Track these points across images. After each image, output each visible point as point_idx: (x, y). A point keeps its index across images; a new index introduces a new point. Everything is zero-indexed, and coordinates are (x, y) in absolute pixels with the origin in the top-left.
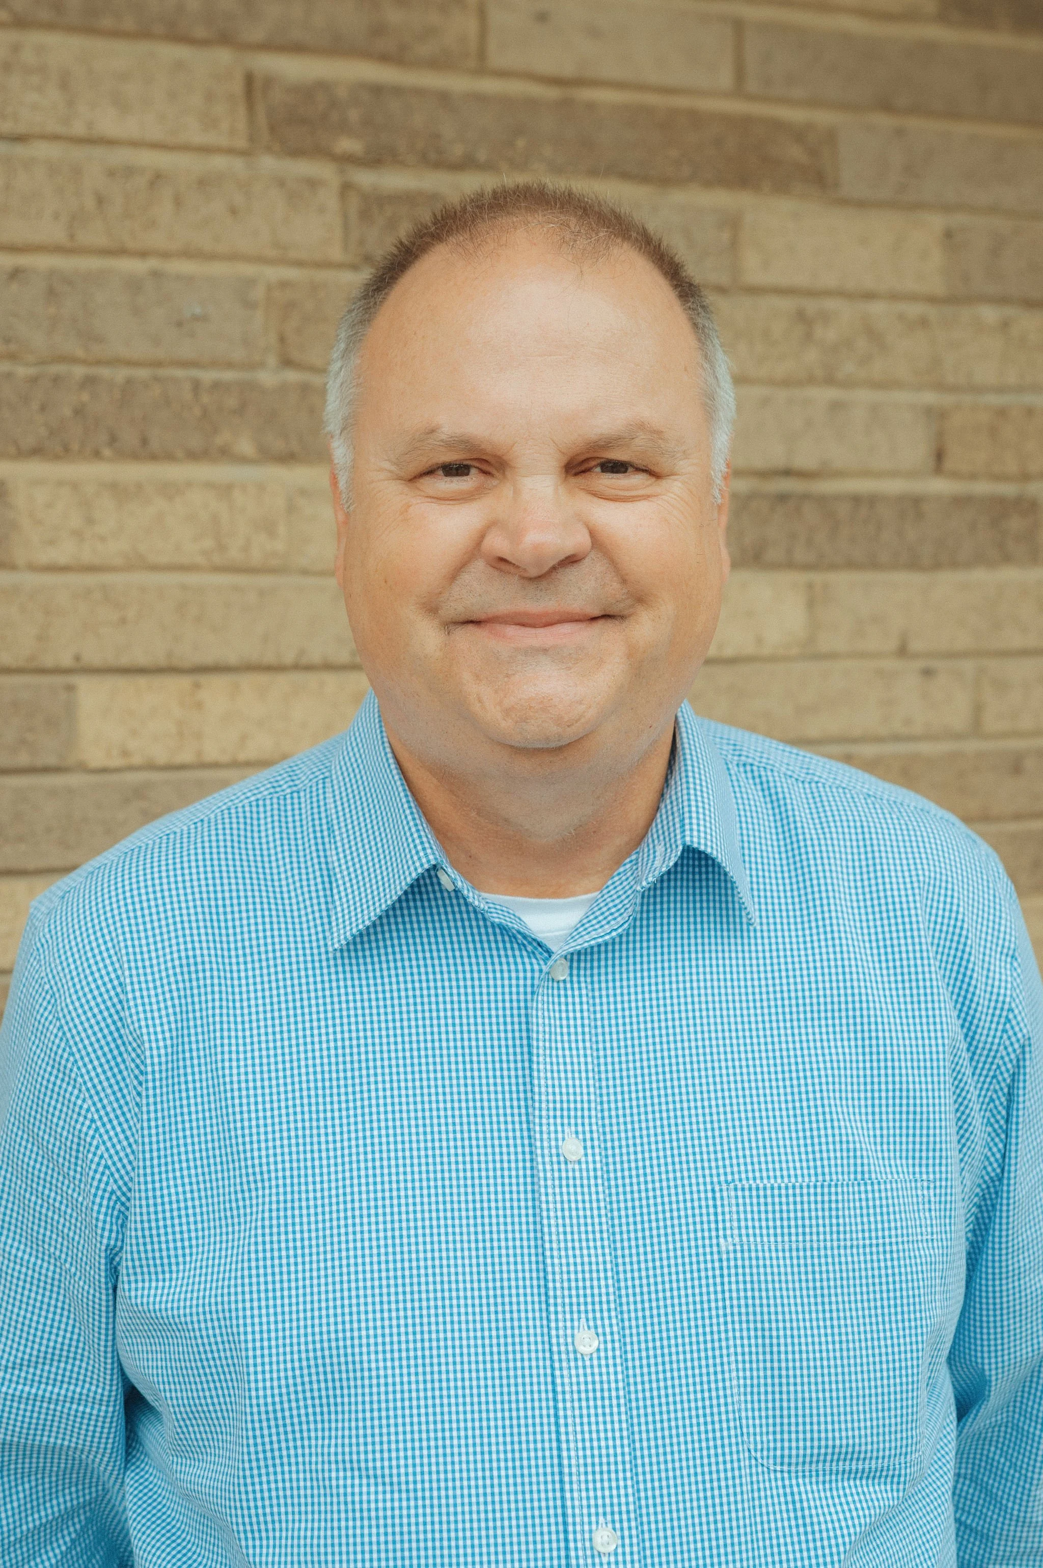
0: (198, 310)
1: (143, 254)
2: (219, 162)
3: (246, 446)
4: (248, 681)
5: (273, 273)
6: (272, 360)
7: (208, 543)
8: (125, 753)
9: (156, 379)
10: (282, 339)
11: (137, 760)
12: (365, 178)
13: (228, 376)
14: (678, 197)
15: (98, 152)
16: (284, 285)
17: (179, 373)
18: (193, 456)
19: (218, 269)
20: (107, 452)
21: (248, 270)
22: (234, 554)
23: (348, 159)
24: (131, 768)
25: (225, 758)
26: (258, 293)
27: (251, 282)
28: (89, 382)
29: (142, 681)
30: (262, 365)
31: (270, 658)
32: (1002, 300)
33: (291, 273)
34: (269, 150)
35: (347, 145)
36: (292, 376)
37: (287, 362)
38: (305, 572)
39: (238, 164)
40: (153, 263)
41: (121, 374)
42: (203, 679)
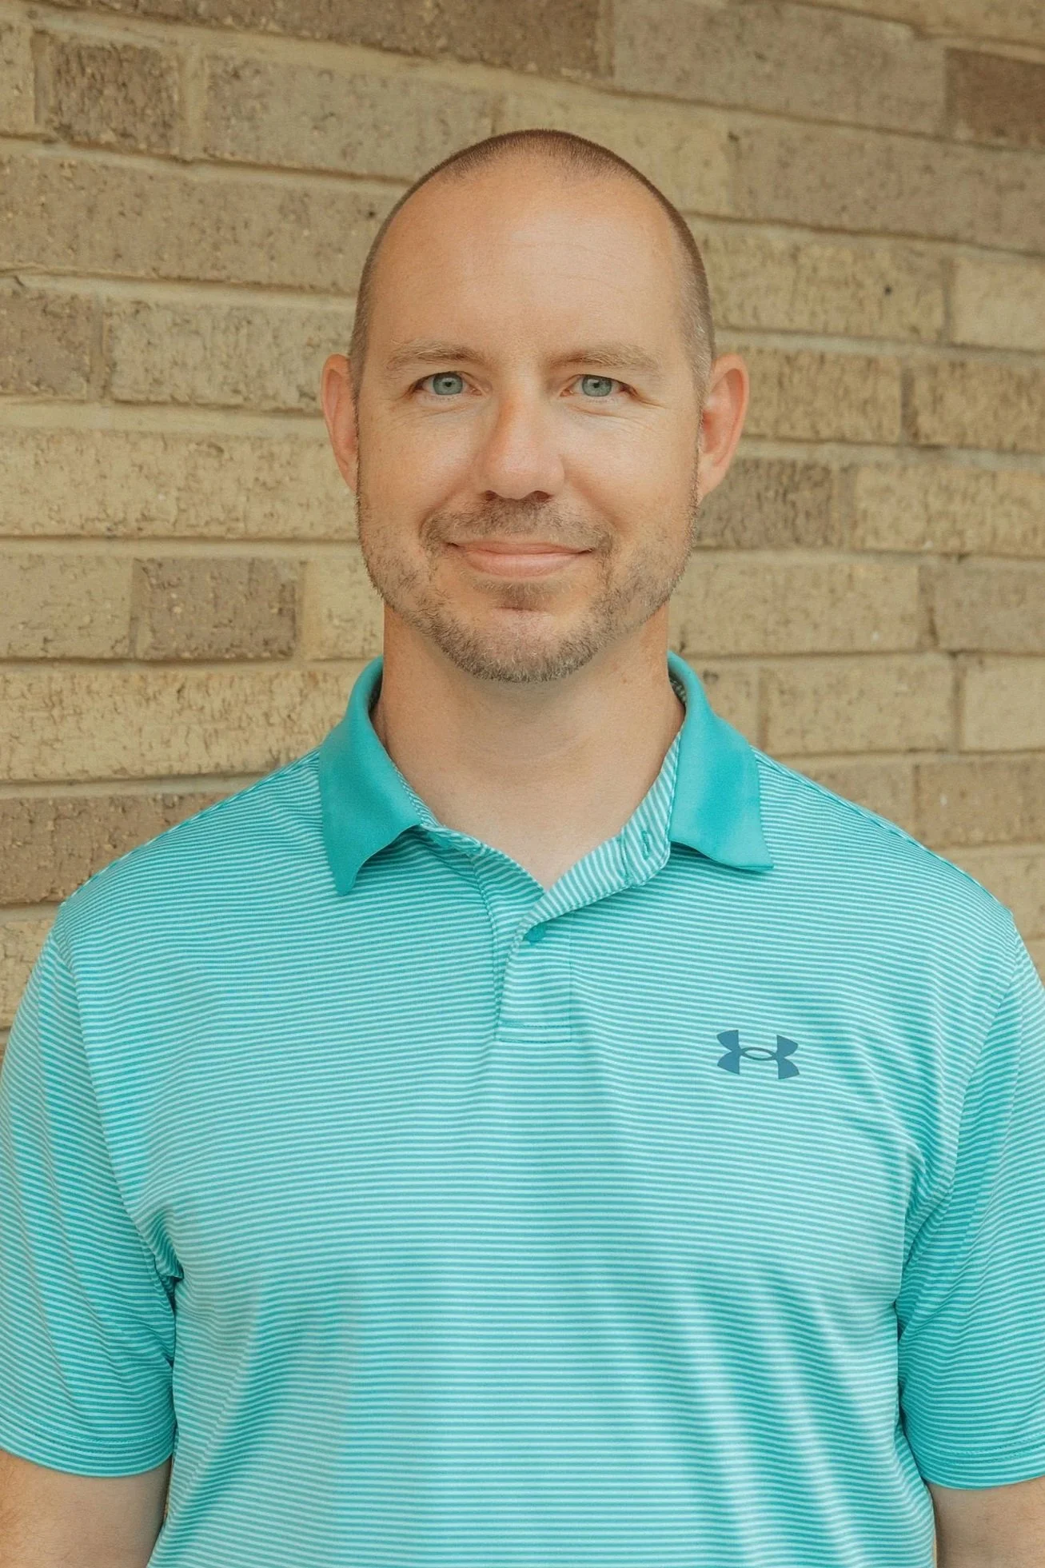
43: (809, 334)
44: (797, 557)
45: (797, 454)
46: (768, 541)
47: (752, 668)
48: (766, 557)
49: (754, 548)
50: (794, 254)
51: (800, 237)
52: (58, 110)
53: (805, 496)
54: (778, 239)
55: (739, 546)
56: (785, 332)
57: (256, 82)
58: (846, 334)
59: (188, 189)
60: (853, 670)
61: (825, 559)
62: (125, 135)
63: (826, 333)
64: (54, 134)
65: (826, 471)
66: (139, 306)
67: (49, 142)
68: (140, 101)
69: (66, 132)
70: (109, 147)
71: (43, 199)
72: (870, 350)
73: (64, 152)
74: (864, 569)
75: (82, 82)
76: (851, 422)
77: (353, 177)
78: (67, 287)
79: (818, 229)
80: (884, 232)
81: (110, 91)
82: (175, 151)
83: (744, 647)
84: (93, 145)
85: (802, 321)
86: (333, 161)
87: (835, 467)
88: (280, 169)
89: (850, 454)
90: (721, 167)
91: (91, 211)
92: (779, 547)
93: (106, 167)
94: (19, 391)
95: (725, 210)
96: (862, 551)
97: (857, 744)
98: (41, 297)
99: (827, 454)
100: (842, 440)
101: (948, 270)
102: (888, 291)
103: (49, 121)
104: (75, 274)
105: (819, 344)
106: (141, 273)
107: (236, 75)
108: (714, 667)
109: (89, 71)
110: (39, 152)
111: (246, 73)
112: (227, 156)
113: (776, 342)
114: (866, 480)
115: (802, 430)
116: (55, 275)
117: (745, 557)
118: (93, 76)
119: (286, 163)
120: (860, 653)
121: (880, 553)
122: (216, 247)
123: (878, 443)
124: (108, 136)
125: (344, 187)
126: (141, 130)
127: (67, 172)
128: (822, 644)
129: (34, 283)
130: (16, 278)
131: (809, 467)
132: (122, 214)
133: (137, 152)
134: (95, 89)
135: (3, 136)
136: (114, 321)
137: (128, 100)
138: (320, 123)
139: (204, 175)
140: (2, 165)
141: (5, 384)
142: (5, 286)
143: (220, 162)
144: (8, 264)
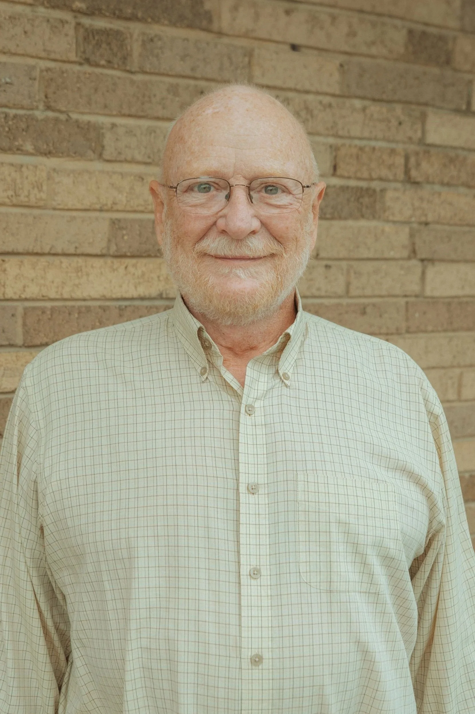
43: (369, 139)
44: (363, 223)
45: (363, 184)
46: (351, 216)
47: (344, 264)
48: (350, 223)
49: (346, 219)
50: (364, 109)
51: (367, 103)
52: (84, 52)
53: (366, 200)
54: (358, 103)
55: (340, 218)
56: (360, 139)
57: (159, 43)
58: (384, 139)
59: (133, 82)
60: (384, 265)
61: (373, 224)
62: (109, 62)
63: (376, 139)
64: (83, 62)
65: (374, 191)
66: (114, 125)
67: (81, 64)
68: (115, 49)
69: (88, 61)
70: (103, 67)
71: (78, 85)
72: (393, 146)
73: (87, 68)
74: (388, 228)
75: (94, 42)
76: (384, 172)
77: (195, 78)
78: (86, 118)
79: (374, 100)
80: (399, 102)
81: (104, 46)
82: (128, 68)
83: (341, 256)
84: (97, 65)
85: (366, 134)
86: (188, 72)
87: (378, 189)
88: (168, 75)
89: (383, 185)
90: (337, 76)
91: (96, 90)
92: (356, 219)
93: (102, 74)
94: (68, 156)
95: (337, 92)
96: (387, 221)
97: (384, 293)
98: (77, 121)
99: (376, 185)
100: (381, 179)
101: (423, 118)
102: (400, 124)
103: (81, 57)
104: (90, 113)
105: (373, 143)
106: (114, 113)
107: (152, 40)
108: (329, 263)
109: (96, 38)
110: (77, 68)
111: (155, 39)
112: (148, 70)
113: (357, 142)
114: (390, 195)
115: (366, 175)
116: (82, 113)
117: (342, 223)
118: (98, 40)
119: (170, 73)
120: (386, 259)
121: (394, 222)
122: (143, 104)
123: (395, 180)
124: (103, 62)
125: (192, 82)
126: (116, 60)
127: (87, 76)
128: (371, 255)
129: (74, 116)
130: (68, 115)
131: (368, 189)
132: (108, 91)
133: (113, 68)
134: (98, 45)
135: (64, 62)
136: (104, 131)
137: (111, 49)
138: (183, 58)
139: (139, 78)
140: (63, 72)
141: (62, 153)
142: (63, 117)
143: (145, 73)
144: (64, 109)
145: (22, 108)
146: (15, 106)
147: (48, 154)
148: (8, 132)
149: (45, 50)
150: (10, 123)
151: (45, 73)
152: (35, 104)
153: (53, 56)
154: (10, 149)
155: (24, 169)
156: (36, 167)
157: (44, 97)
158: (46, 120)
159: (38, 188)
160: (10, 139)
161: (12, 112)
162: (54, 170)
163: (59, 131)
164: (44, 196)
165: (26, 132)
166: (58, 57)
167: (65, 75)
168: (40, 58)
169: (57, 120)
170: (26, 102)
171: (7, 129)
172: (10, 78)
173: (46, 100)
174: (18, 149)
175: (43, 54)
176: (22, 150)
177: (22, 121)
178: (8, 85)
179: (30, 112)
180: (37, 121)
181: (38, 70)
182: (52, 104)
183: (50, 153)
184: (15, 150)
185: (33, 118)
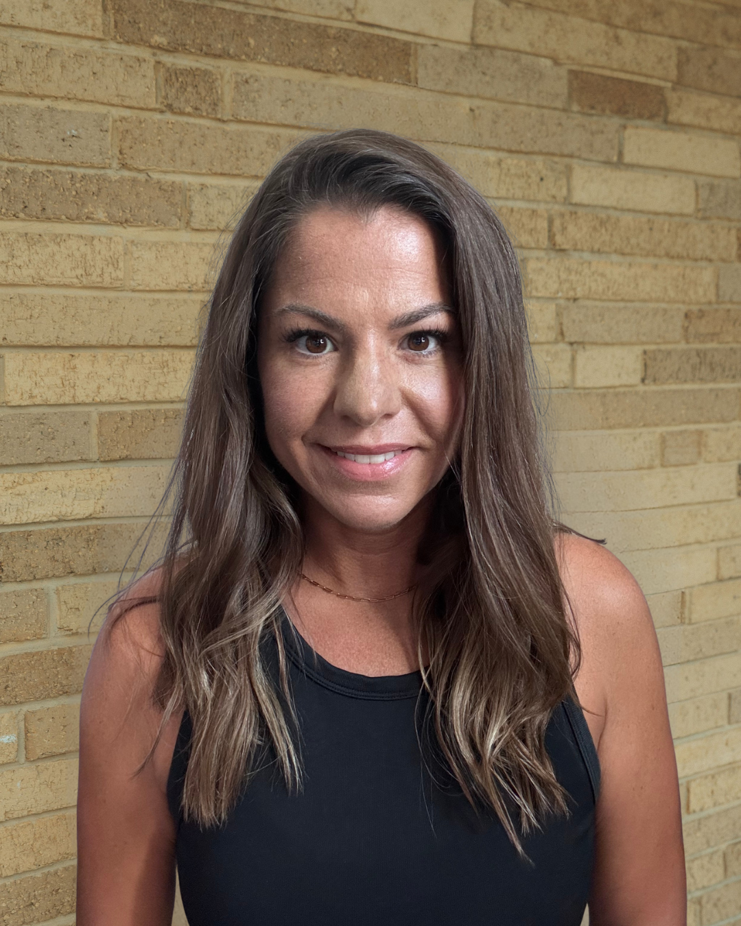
0: (74, 132)
1: (42, 97)
2: (86, 44)
3: (101, 215)
4: (100, 354)
5: (116, 112)
6: (115, 165)
7: (80, 271)
8: (31, 397)
9: (49, 171)
10: (121, 153)
11: (38, 401)
12: (167, 59)
13: (91, 172)
14: (334, 81)
15: (16, 33)
16: (123, 119)
17: (63, 169)
18: (70, 219)
19: (85, 107)
20: (22, 215)
21: (103, 110)
22: (95, 278)
23: (159, 47)
24: (35, 405)
25: (89, 400)
26: (109, 124)
27: (105, 117)
28: (11, 172)
29: (42, 353)
30: (110, 167)
31: (114, 341)
32: (498, 149)
33: (127, 113)
34: (114, 39)
35: (157, 39)
36: (126, 173)
37: (124, 166)
38: (133, 291)
39: (96, 46)
40: (48, 102)
41: (30, 168)
42: (76, 353)
43: (506, 199)
50: (499, 163)
51: (502, 155)
52: (166, 97)
54: (492, 156)
57: (256, 85)
58: (523, 199)
59: (225, 133)
62: (196, 109)
63: (514, 199)
64: (164, 109)
66: (203, 186)
67: (162, 112)
68: (203, 94)
69: (170, 107)
70: (189, 114)
71: (159, 138)
72: (534, 206)
73: (169, 117)
74: (531, 305)
75: (177, 85)
76: (525, 239)
77: (299, 128)
78: (170, 178)
79: (510, 151)
80: (540, 153)
81: (190, 89)
82: (219, 116)
84: (182, 113)
85: (503, 193)
86: (294, 122)
88: (267, 124)
89: (526, 253)
90: (467, 123)
91: (181, 143)
93: (188, 123)
94: (148, 225)
96: (529, 297)
98: (159, 182)
101: (569, 170)
102: (542, 179)
103: (162, 103)
104: (174, 172)
105: (510, 204)
106: (204, 171)
107: (247, 82)
109: (180, 80)
110: (157, 116)
111: (251, 81)
112: (243, 118)
114: (532, 265)
116: (166, 172)
118: (182, 82)
119: (269, 122)
121: (538, 298)
122: (238, 159)
123: (537, 248)
124: (189, 109)
125: (296, 132)
126: (204, 107)
127: (170, 126)
129: (155, 176)
130: (147, 173)
132: (195, 145)
133: (201, 116)
134: (183, 88)
135: (142, 109)
136: (192, 193)
137: (198, 93)
138: (285, 103)
139: (232, 127)
140: (140, 122)
141: (142, 222)
142: (142, 177)
143: (240, 121)
144: (143, 168)
145: (92, 167)
146: (83, 165)
147: (124, 223)
148: (75, 197)
149: (118, 96)
150: (78, 185)
151: (119, 123)
152: (107, 161)
153: (127, 102)
154: (78, 218)
155: (96, 242)
156: (111, 239)
157: (118, 153)
158: (122, 181)
159: (113, 265)
160: (77, 204)
161: (80, 172)
162: (132, 242)
163: (137, 195)
164: (120, 274)
165: (97, 196)
166: (135, 104)
167: (143, 125)
168: (113, 105)
169: (134, 180)
170: (97, 160)
171: (74, 193)
172: (76, 130)
173: (120, 157)
174: (88, 218)
175: (116, 101)
176: (92, 219)
177: (91, 182)
178: (74, 138)
179: (102, 172)
180: (110, 182)
181: (111, 119)
182: (129, 162)
183: (126, 221)
184: (84, 218)
185: (105, 179)
